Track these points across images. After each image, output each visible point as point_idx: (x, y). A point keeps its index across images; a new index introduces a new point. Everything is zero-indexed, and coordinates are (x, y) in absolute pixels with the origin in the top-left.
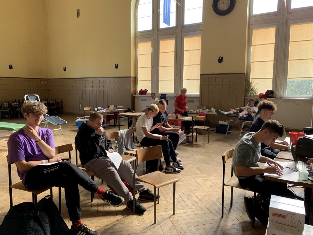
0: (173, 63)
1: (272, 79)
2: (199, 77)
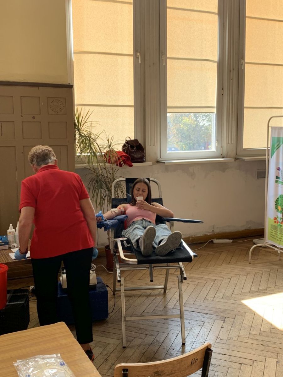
1: (132, 109)
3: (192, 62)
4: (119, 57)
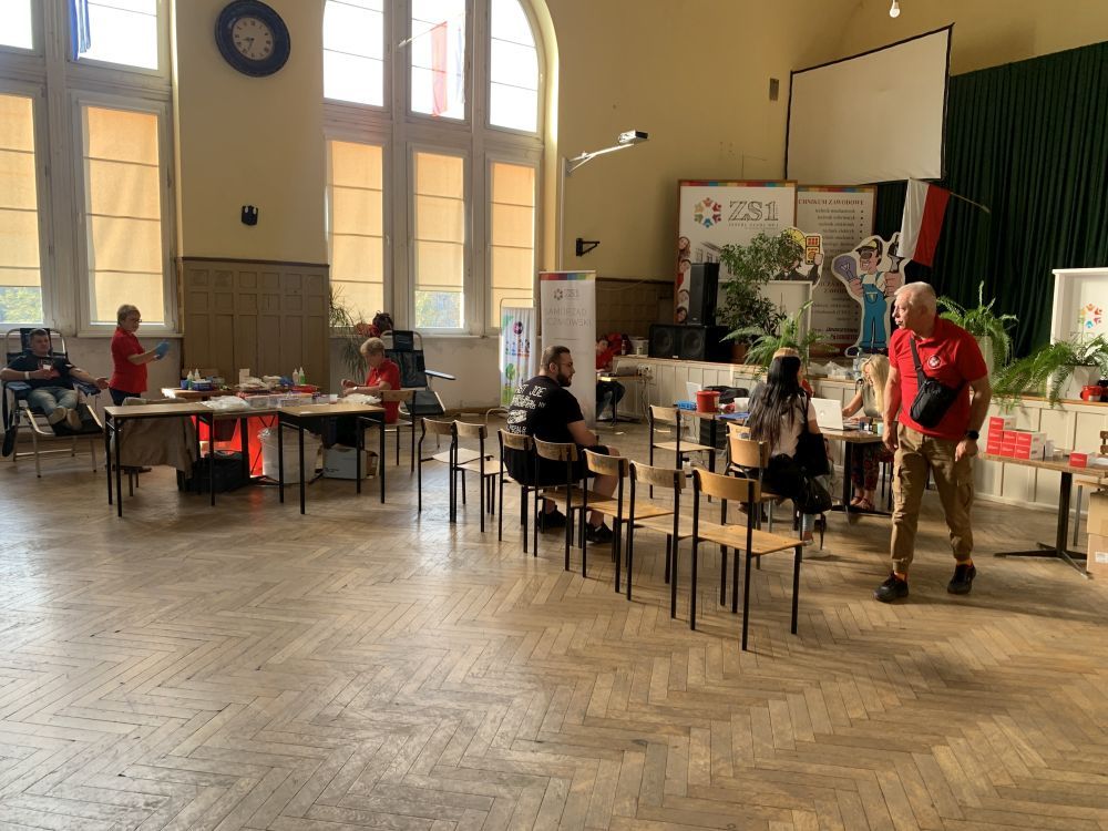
0: (32, 201)
2: (158, 264)
3: (438, 244)
4: (370, 239)
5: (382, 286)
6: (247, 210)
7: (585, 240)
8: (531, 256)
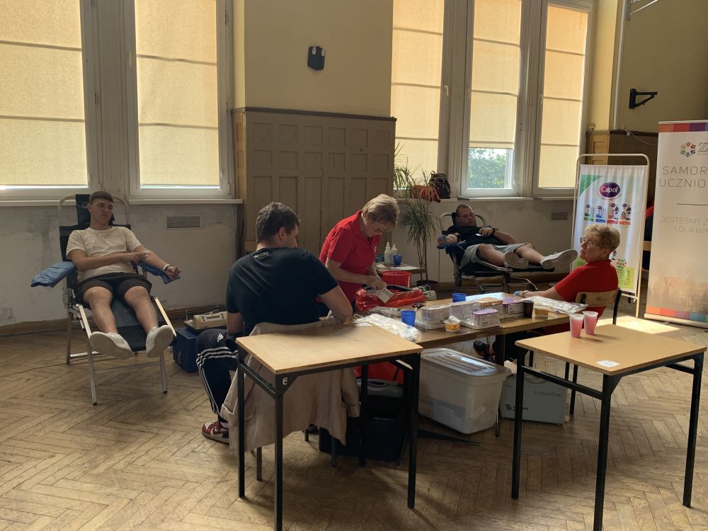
1: (437, 142)
3: (495, 95)
4: (428, 89)
5: (436, 143)
6: (314, 52)
7: (638, 91)
8: (579, 108)
